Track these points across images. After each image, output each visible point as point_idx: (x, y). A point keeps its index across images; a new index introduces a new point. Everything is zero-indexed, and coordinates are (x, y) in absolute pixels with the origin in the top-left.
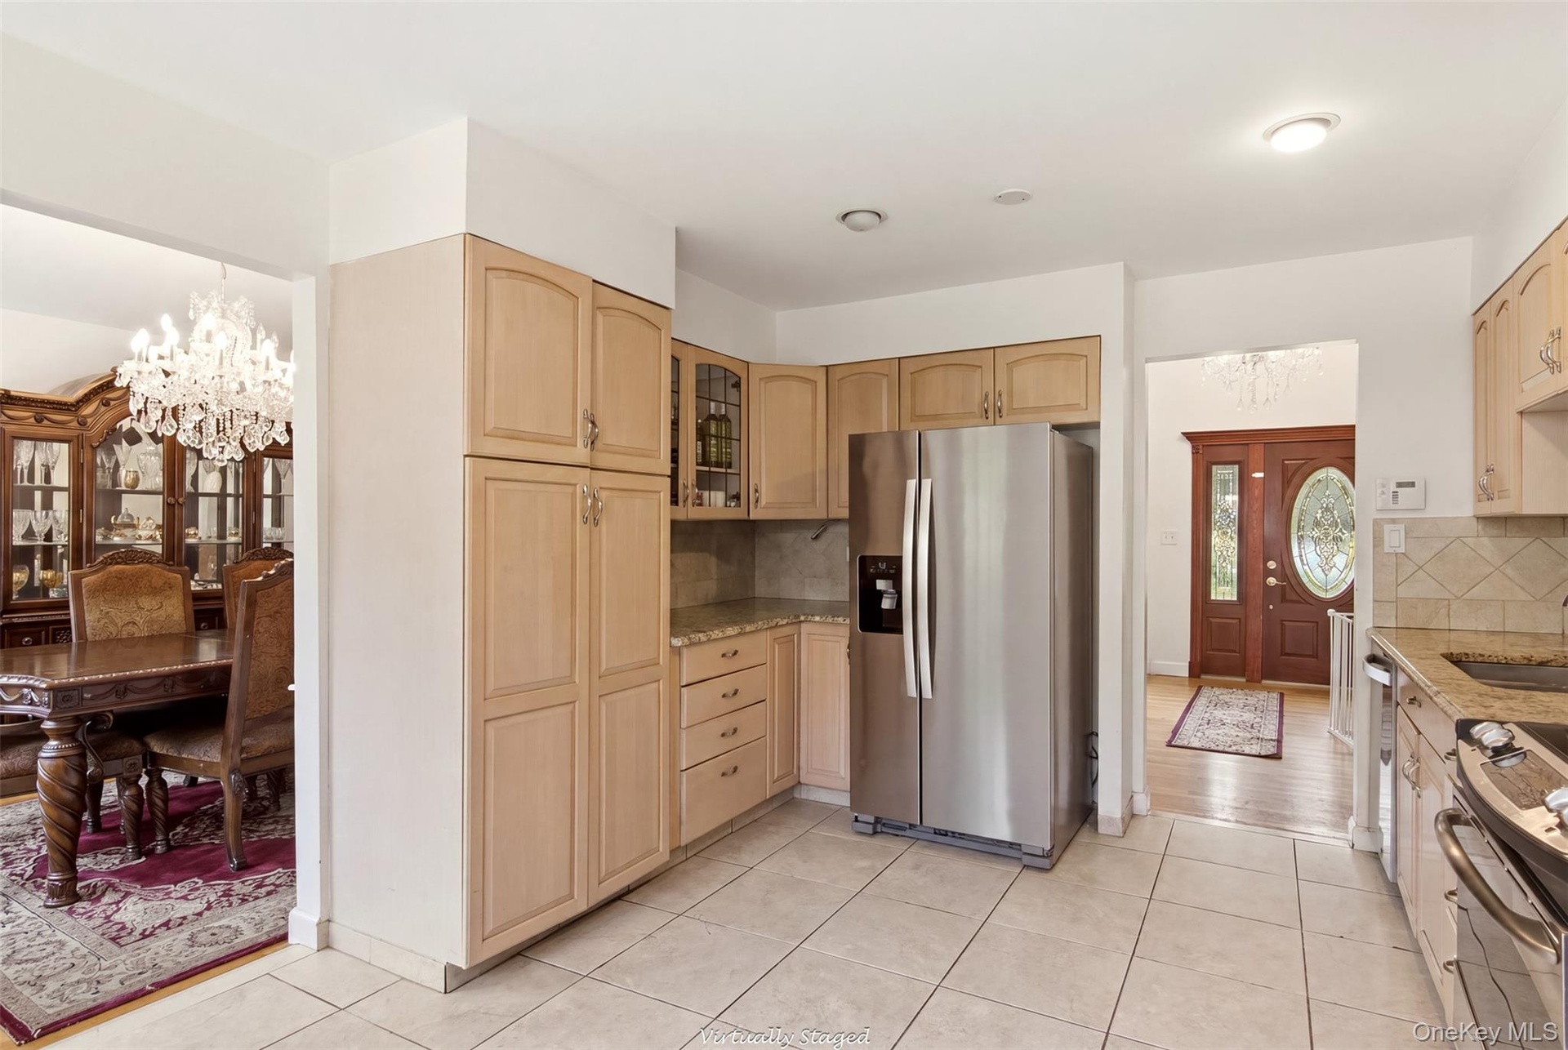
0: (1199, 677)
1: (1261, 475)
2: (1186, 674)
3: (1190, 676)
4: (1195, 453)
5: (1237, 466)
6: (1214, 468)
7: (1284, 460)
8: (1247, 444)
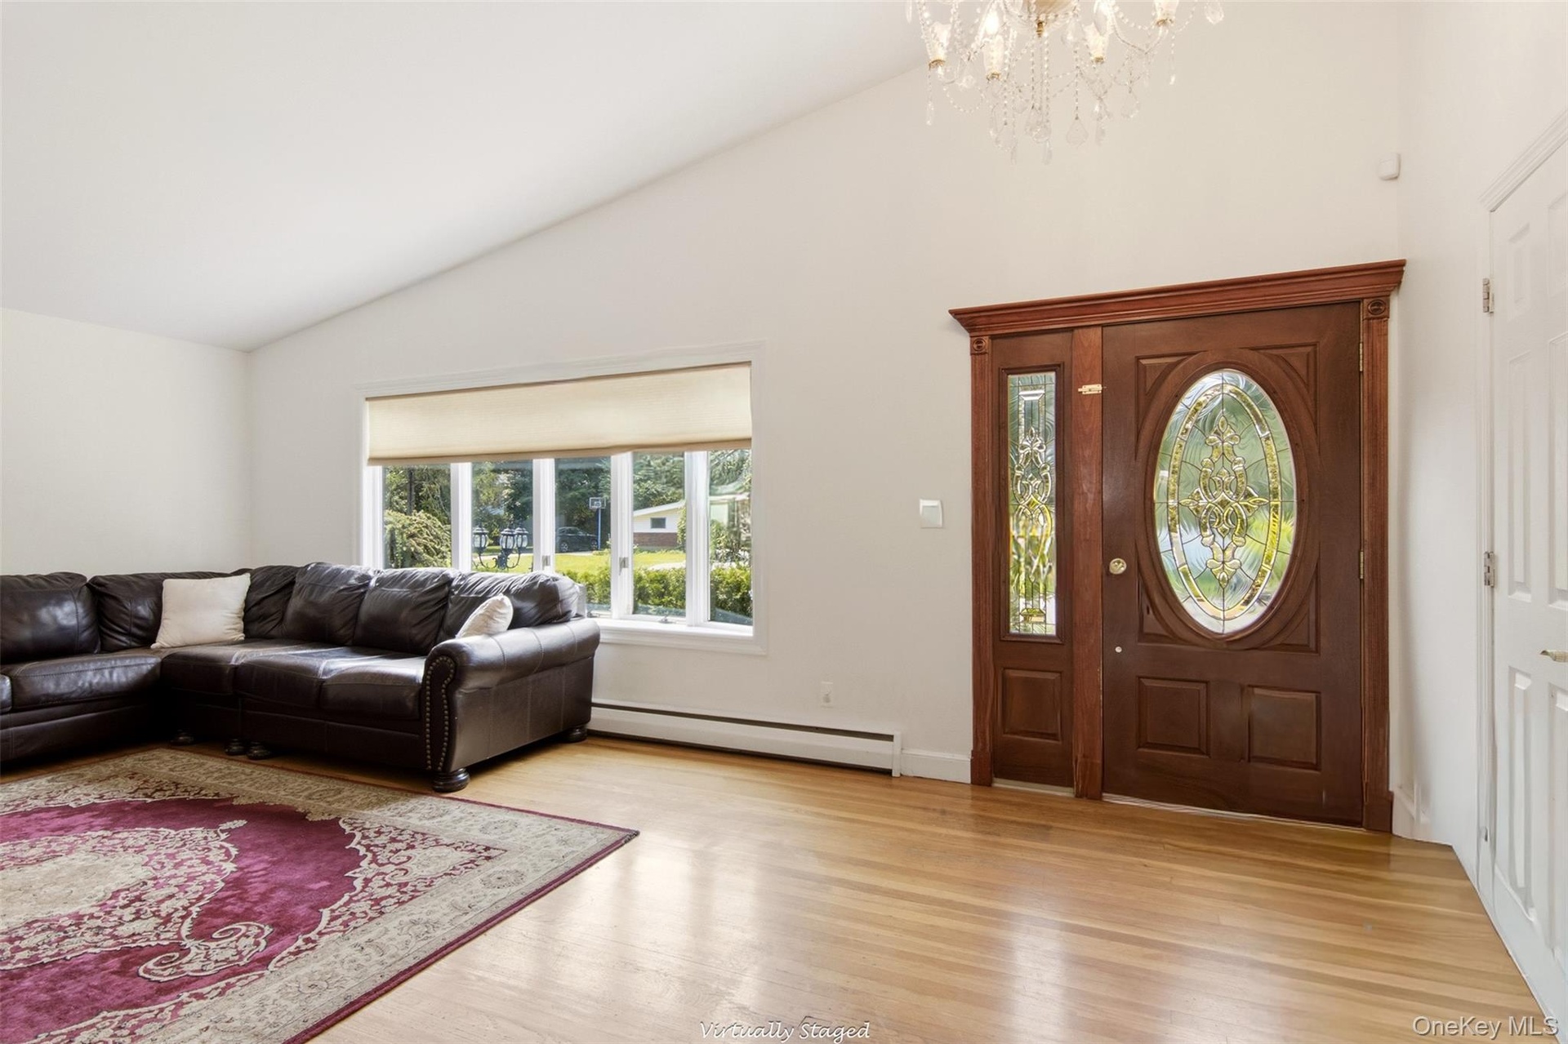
0: (989, 784)
1: (1096, 388)
2: (965, 776)
3: (972, 783)
4: (977, 352)
5: (1053, 375)
6: (1014, 379)
7: (1138, 359)
8: (1072, 329)
